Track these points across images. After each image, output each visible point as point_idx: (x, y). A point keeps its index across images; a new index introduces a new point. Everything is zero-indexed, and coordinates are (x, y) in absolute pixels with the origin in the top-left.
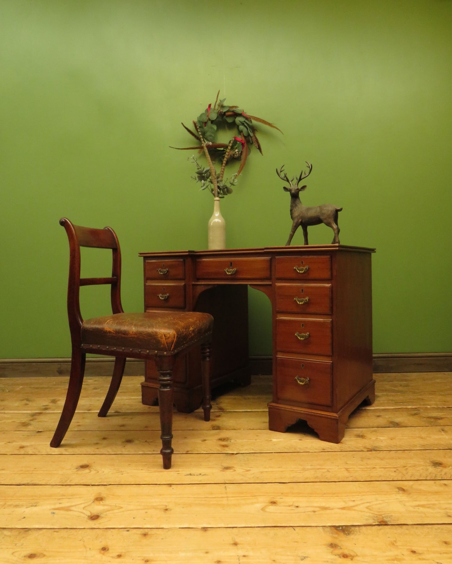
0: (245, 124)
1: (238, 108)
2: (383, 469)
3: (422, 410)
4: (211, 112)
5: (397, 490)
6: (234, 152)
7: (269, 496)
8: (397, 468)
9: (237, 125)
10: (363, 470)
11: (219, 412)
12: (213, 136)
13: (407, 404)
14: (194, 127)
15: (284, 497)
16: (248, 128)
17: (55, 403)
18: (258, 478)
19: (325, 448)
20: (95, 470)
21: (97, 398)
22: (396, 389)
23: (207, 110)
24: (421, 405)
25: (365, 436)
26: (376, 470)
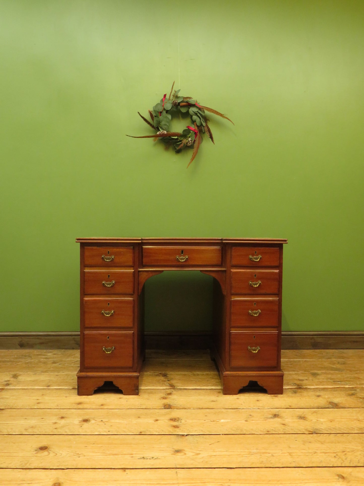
0: (198, 114)
1: (192, 99)
2: (323, 454)
3: (358, 390)
4: (166, 102)
5: (337, 477)
6: (187, 141)
7: (217, 482)
8: (337, 453)
9: (190, 114)
10: (305, 455)
11: (171, 389)
12: (167, 125)
13: (345, 383)
14: (149, 116)
15: (231, 484)
16: (201, 118)
17: (17, 378)
18: (206, 462)
19: (269, 430)
20: (54, 452)
21: (56, 373)
22: (334, 366)
23: (162, 101)
24: (357, 384)
25: (306, 418)
26: (318, 455)
